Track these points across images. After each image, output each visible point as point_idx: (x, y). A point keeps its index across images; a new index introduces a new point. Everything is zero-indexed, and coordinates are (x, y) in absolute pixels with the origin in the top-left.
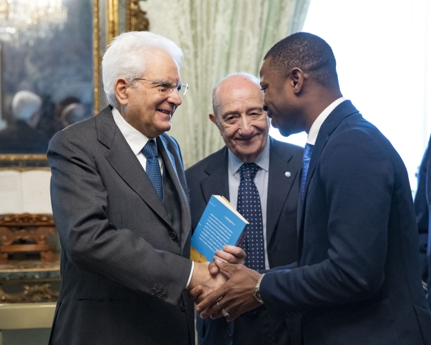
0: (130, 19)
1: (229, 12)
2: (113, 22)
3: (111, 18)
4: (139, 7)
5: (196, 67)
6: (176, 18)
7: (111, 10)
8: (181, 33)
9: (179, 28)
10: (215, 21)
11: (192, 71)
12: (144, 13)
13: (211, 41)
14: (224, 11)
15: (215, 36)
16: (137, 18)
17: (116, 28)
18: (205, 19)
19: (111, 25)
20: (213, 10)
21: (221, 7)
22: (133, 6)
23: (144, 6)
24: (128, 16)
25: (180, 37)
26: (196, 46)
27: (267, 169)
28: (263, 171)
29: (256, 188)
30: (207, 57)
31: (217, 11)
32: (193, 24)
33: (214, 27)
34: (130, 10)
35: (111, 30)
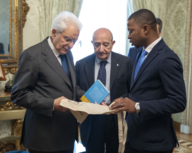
0: (22, 6)
1: (57, 6)
2: (17, 7)
3: (16, 6)
4: (26, 2)
5: (46, 25)
6: (38, 7)
7: (16, 3)
8: (40, 13)
9: (39, 11)
10: (52, 9)
11: (44, 26)
12: (27, 5)
13: (50, 16)
14: (55, 6)
15: (52, 14)
16: (25, 6)
17: (18, 9)
18: (48, 8)
19: (16, 8)
20: (51, 5)
21: (54, 5)
22: (23, 2)
23: (27, 2)
24: (22, 5)
25: (39, 14)
26: (45, 18)
27: (110, 63)
28: (109, 64)
29: (105, 70)
30: (49, 21)
31: (53, 6)
32: (45, 10)
33: (52, 11)
34: (23, 3)
35: (16, 10)
